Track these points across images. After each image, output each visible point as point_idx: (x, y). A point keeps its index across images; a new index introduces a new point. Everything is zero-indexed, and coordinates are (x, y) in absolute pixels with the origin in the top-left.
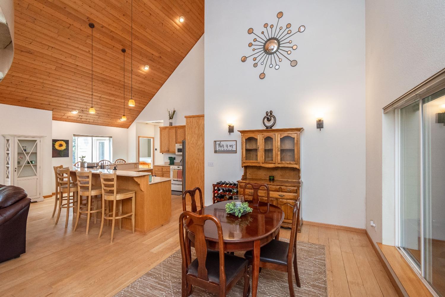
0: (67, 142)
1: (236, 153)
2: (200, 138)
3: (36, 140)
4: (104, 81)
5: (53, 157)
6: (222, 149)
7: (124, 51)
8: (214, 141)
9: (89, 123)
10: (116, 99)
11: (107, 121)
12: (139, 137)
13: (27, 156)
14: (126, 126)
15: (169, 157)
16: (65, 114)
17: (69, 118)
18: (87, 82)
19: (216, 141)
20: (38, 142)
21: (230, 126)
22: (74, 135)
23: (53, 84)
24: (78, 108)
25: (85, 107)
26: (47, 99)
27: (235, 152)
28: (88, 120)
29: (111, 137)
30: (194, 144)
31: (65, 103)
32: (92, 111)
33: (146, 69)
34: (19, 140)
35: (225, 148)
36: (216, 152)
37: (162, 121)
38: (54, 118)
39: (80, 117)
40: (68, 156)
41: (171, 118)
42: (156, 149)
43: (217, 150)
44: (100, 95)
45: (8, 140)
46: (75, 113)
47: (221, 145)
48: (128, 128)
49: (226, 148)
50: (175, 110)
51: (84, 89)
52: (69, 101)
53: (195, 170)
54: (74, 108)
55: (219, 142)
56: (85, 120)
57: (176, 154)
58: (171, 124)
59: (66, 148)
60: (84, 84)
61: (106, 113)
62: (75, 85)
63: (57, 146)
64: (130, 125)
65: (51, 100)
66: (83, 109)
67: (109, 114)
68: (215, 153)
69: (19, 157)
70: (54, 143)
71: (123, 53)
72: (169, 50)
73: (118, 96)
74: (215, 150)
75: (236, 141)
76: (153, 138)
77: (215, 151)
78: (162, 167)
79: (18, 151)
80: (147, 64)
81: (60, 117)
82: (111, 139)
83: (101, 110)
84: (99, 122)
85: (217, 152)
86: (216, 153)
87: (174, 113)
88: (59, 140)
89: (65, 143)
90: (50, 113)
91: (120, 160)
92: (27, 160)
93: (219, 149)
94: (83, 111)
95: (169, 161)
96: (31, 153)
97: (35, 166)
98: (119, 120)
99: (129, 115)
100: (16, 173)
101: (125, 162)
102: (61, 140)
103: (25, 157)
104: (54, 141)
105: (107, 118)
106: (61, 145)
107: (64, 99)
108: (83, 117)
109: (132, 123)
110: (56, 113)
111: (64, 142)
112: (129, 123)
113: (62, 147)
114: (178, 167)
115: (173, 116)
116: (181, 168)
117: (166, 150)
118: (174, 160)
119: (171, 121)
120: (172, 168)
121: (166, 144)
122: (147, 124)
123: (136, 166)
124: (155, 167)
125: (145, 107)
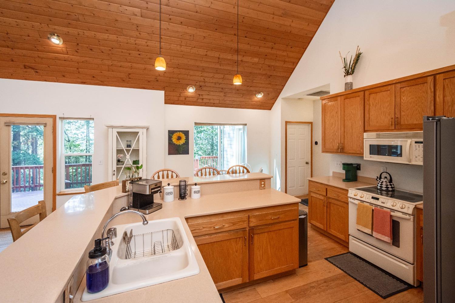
0: (186, 133)
3: (139, 132)
9: (214, 105)
11: (238, 100)
12: (287, 123)
13: (128, 154)
14: (267, 105)
15: (344, 164)
16: (180, 93)
20: (141, 134)
22: (195, 123)
25: (202, 79)
28: (212, 101)
29: (246, 125)
34: (118, 132)
38: (168, 101)
39: (201, 97)
40: (188, 154)
41: (350, 71)
42: (316, 144)
46: (191, 91)
48: (270, 109)
50: (361, 51)
54: (187, 82)
56: (208, 101)
57: (365, 159)
58: (349, 86)
59: (186, 142)
63: (174, 140)
64: (274, 104)
66: (202, 84)
69: (118, 156)
70: (171, 135)
76: (311, 124)
78: (326, 187)
79: (117, 148)
82: (246, 127)
87: (357, 60)
88: (177, 131)
89: (183, 135)
92: (127, 159)
94: (201, 86)
96: (133, 149)
98: (255, 97)
99: (269, 86)
102: (179, 131)
103: (125, 155)
104: (171, 133)
105: (237, 95)
106: (179, 138)
108: (204, 97)
109: (276, 100)
111: (183, 133)
112: (272, 101)
113: (180, 141)
114: (373, 198)
115: (355, 66)
116: (383, 203)
117: (336, 147)
118: (358, 171)
119: (349, 79)
120: (355, 197)
121: (337, 134)
122: (299, 99)
123: (263, 186)
124: (311, 183)
125: (294, 69)
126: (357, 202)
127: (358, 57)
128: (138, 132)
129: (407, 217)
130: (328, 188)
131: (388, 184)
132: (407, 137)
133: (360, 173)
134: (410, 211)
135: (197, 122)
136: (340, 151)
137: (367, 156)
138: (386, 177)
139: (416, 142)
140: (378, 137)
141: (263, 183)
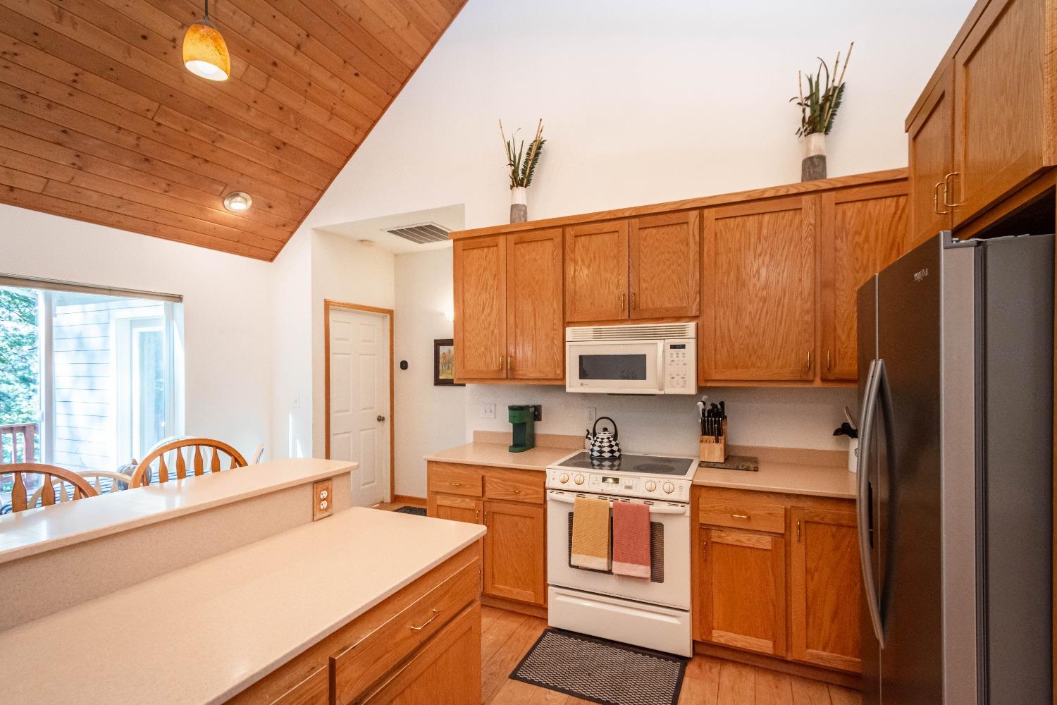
12: (329, 306)
14: (261, 245)
15: (512, 408)
29: (179, 298)
41: (522, 177)
48: (271, 260)
57: (568, 390)
58: (520, 211)
64: (284, 242)
76: (389, 312)
78: (482, 472)
82: (179, 307)
87: (537, 155)
95: (509, 428)
98: (218, 204)
99: (274, 178)
109: (292, 233)
112: (279, 234)
114: (604, 480)
115: (532, 168)
116: (629, 487)
117: (494, 367)
118: (537, 423)
119: (520, 195)
120: (565, 487)
121: (496, 331)
122: (362, 241)
123: (324, 504)
124: (435, 468)
125: (357, 147)
126: (571, 498)
127: (539, 148)
129: (679, 509)
130: (488, 475)
131: (613, 443)
132: (655, 335)
133: (542, 428)
134: (685, 496)
136: (504, 375)
137: (574, 383)
138: (605, 430)
139: (673, 347)
140: (598, 336)
141: (324, 494)
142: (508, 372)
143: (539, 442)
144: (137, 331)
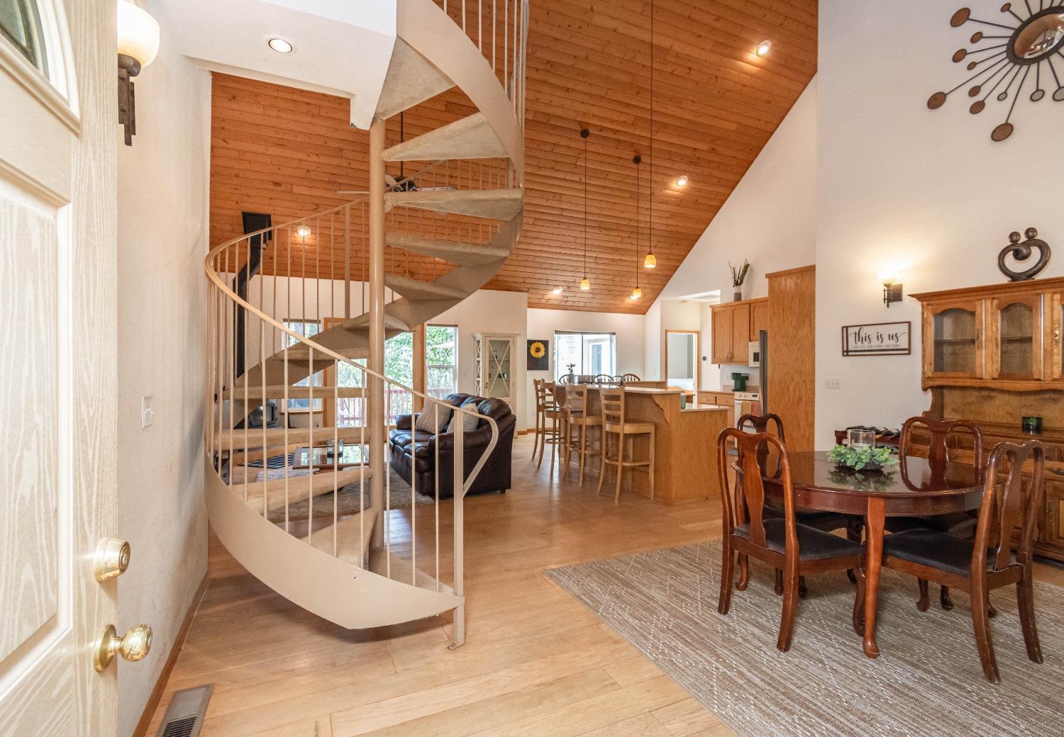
0: (545, 343)
1: (909, 354)
2: (804, 321)
4: (601, 227)
5: (528, 369)
6: (866, 345)
7: (637, 160)
8: (843, 328)
9: (578, 309)
10: (625, 258)
11: (607, 302)
12: (666, 331)
13: (499, 366)
14: (641, 309)
15: (733, 374)
16: (543, 295)
17: (549, 302)
18: (578, 234)
19: (847, 327)
20: (511, 343)
21: (887, 286)
22: (556, 331)
23: (531, 247)
24: (563, 284)
25: (573, 279)
26: (522, 274)
27: (908, 351)
28: (576, 304)
29: (614, 334)
30: (788, 337)
31: (544, 277)
32: (585, 286)
33: (680, 184)
34: (490, 341)
35: (875, 344)
36: (846, 352)
37: (718, 292)
38: (531, 305)
39: (565, 299)
40: (548, 369)
41: (737, 284)
42: (705, 358)
43: (850, 349)
44: (595, 255)
45: (478, 342)
46: (556, 293)
47: (862, 335)
48: (645, 314)
49: (878, 343)
50: (748, 263)
51: (571, 249)
52: (549, 272)
53: (790, 398)
54: (556, 283)
55: (857, 329)
56: (571, 304)
57: (749, 366)
58: (738, 297)
59: (545, 355)
60: (571, 239)
61: (606, 287)
62: (558, 244)
63: (533, 352)
64: (649, 307)
65: (526, 275)
66: (571, 285)
67: (610, 288)
68: (843, 355)
69: (490, 367)
70: (529, 346)
71: (635, 166)
72: (733, 127)
73: (626, 250)
74: (845, 349)
75: (909, 323)
76: (698, 333)
77: (843, 352)
78: (716, 395)
79: (489, 358)
80: (684, 172)
81: (537, 301)
82: (614, 337)
83: (598, 281)
84: (594, 305)
85: (850, 354)
86: (848, 355)
87: (745, 272)
88: (535, 341)
89: (542, 346)
90: (524, 297)
91: (629, 376)
92: (498, 371)
93: (857, 347)
94: (569, 287)
95: (733, 382)
96: (504, 360)
97: (508, 381)
98: (628, 298)
99: (647, 286)
100: (487, 390)
101: (639, 380)
102: (538, 341)
103: (497, 367)
104: (530, 343)
105: (606, 297)
106: (538, 350)
107: (543, 271)
108: (569, 299)
109: (652, 303)
110: (533, 296)
111: (542, 344)
112: (648, 304)
113: (539, 353)
114: (753, 396)
115: (743, 277)
117: (725, 357)
118: (747, 380)
119: (738, 289)
120: (740, 398)
121: (726, 344)
122: (683, 301)
125: (678, 268)
126: (741, 402)
127: (747, 267)
128: (509, 342)
130: (718, 396)
133: (749, 383)
135: (558, 330)
136: (728, 361)
137: (751, 363)
142: (731, 359)
143: (747, 389)
144: (591, 345)
